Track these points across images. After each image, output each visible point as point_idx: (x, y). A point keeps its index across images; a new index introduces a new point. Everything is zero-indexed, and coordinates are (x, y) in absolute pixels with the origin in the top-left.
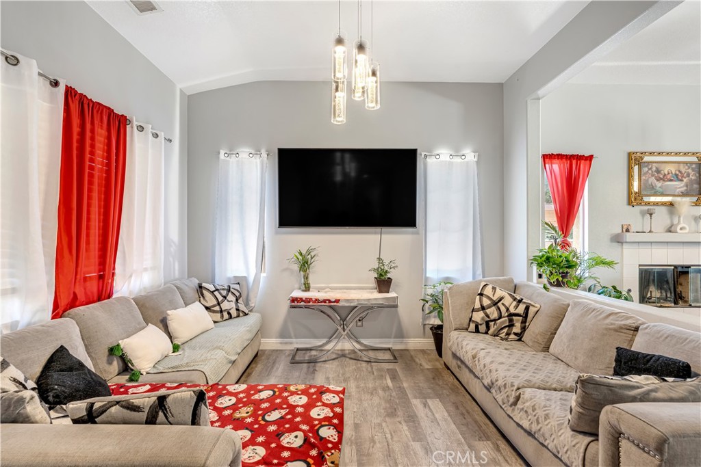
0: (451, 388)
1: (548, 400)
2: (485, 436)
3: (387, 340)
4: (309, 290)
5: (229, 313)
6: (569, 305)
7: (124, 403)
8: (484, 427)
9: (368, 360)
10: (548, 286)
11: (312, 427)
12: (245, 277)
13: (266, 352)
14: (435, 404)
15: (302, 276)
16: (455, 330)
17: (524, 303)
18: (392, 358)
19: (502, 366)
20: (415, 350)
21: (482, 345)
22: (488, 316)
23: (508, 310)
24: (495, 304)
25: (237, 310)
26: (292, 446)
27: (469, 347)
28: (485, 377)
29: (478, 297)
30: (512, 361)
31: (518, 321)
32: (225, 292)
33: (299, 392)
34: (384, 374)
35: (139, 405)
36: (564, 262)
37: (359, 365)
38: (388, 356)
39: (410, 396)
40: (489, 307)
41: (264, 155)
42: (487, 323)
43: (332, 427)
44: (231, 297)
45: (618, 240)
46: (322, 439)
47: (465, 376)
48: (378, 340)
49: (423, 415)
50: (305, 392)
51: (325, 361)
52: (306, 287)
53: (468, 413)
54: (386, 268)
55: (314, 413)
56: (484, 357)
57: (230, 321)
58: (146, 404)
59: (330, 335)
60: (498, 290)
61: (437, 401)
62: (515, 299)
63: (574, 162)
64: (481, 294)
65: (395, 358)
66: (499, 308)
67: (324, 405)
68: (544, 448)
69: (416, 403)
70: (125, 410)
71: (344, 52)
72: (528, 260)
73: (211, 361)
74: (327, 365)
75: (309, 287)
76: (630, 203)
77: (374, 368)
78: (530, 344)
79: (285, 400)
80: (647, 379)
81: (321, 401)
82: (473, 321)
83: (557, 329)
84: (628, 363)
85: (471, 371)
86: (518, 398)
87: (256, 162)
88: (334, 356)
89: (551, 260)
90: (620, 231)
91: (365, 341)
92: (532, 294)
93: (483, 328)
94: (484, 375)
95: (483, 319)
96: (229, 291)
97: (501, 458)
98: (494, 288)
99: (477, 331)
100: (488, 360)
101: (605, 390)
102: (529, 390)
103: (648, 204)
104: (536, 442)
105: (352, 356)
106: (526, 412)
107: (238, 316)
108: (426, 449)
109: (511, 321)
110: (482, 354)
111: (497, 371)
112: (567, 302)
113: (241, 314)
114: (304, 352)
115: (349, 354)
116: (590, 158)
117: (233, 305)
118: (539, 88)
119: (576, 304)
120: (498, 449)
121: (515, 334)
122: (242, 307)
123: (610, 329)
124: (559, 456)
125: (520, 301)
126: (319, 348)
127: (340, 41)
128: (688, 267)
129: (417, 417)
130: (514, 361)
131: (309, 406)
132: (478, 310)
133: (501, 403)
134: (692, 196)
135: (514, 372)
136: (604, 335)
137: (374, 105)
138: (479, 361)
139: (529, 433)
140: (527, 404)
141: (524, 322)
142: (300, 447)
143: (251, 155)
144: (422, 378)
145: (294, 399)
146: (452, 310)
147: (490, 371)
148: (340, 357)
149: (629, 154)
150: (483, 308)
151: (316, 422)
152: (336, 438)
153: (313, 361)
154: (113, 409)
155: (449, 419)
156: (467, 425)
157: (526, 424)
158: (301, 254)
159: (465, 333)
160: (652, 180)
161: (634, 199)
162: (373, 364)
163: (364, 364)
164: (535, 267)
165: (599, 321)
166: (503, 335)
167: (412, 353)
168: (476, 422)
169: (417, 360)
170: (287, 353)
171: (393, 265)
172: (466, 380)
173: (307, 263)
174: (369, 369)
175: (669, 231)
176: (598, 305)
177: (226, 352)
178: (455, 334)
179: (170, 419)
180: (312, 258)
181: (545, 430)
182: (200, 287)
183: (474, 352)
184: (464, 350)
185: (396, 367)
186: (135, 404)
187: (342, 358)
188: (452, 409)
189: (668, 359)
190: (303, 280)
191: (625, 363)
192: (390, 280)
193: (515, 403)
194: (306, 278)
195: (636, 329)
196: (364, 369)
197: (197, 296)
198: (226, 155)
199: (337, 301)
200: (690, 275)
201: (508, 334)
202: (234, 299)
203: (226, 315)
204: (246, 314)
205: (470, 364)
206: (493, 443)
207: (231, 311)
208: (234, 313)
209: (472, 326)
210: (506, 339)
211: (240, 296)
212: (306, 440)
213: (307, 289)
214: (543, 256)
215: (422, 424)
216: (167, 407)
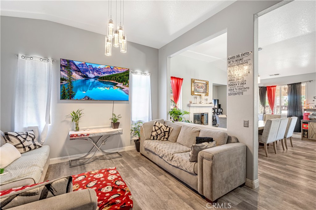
0: (145, 162)
1: (182, 155)
2: (161, 174)
3: (116, 149)
4: (79, 131)
5: (29, 147)
6: (181, 127)
7: (23, 194)
8: (160, 171)
9: (110, 158)
10: (174, 121)
11: (112, 183)
12: (37, 127)
13: (52, 165)
14: (142, 168)
15: (75, 124)
16: (146, 140)
17: (169, 127)
18: (119, 156)
19: (166, 149)
20: (128, 151)
21: (157, 143)
22: (157, 133)
23: (164, 130)
24: (160, 128)
25: (35, 145)
26: (108, 191)
27: (153, 145)
28: (160, 154)
29: (154, 127)
30: (168, 147)
31: (167, 133)
32: (25, 136)
33: (98, 173)
34: (118, 162)
35: (34, 192)
36: (178, 113)
37: (106, 161)
38: (117, 155)
39: (132, 168)
40: (158, 130)
41: (51, 60)
42: (157, 136)
43: (120, 181)
44: (28, 138)
45: (189, 106)
46: (119, 185)
47: (151, 156)
48: (112, 150)
49: (139, 173)
50: (100, 172)
51: (89, 163)
52: (77, 129)
53: (154, 168)
54: (117, 118)
55: (109, 178)
56: (159, 147)
57: (31, 152)
58: (39, 190)
59: (89, 151)
60: (160, 123)
61: (142, 167)
62: (166, 126)
63: (178, 80)
64: (155, 126)
65: (121, 155)
66: (161, 130)
67: (112, 175)
68: (182, 170)
69: (135, 170)
70: (25, 197)
71: (113, 26)
72: (167, 113)
73: (34, 172)
74: (91, 164)
75: (79, 129)
76: (191, 94)
77: (113, 161)
78: (171, 141)
79: (93, 177)
80: (206, 143)
81: (110, 174)
82: (153, 136)
83: (178, 135)
84: (199, 140)
85: (154, 153)
86: (173, 157)
87: (45, 64)
88: (92, 160)
89: (175, 112)
90: (189, 103)
91: (106, 151)
92: (170, 124)
93: (155, 138)
94: (160, 153)
95: (156, 134)
96: (27, 135)
97: (168, 179)
98: (159, 123)
99: (154, 139)
100: (161, 148)
101: (198, 148)
102: (176, 154)
103: (195, 95)
104: (179, 169)
105: (101, 158)
106: (176, 161)
107: (35, 148)
108: (144, 184)
109: (165, 134)
110: (158, 146)
111: (164, 151)
112: (181, 126)
113: (37, 147)
114: (75, 161)
115: (99, 158)
116: (182, 79)
117: (31, 142)
118: (171, 54)
119: (184, 126)
120: (166, 176)
121: (166, 138)
122: (37, 143)
123: (194, 132)
124: (187, 171)
125: (167, 127)
126: (83, 158)
127: (111, 22)
128: (204, 114)
129: (137, 174)
130: (169, 146)
131: (106, 177)
132: (154, 131)
133: (167, 161)
134: (205, 93)
135: (170, 150)
136: (192, 134)
137: (124, 51)
138: (157, 149)
139: (177, 167)
140: (176, 158)
141: (169, 134)
142: (112, 190)
143: (42, 60)
144: (134, 161)
145: (97, 176)
146: (145, 132)
147: (162, 151)
148: (95, 160)
149: (192, 79)
150: (156, 130)
151: (113, 181)
152: (123, 183)
153: (82, 164)
154: (16, 199)
155: (148, 172)
156: (155, 172)
157: (176, 165)
158: (74, 113)
159: (150, 141)
160: (196, 88)
161: (192, 93)
162: (112, 160)
163: (108, 161)
164: (169, 115)
165: (191, 130)
166: (162, 139)
167: (127, 152)
168: (157, 170)
169: (130, 154)
170: (66, 163)
171: (120, 117)
172: (151, 157)
173: (77, 117)
174: (111, 162)
175: (200, 103)
176: (190, 126)
177: (39, 167)
178: (146, 142)
179: (55, 194)
180: (80, 115)
181: (182, 164)
182: (6, 134)
183: (155, 146)
184: (151, 146)
185: (123, 159)
186: (31, 192)
187: (97, 160)
188: (148, 168)
189: (208, 138)
190: (75, 126)
191: (199, 141)
192: (118, 123)
193: (172, 159)
194: (77, 125)
195: (200, 131)
196: (109, 162)
197: (4, 140)
198: (23, 57)
199: (88, 135)
200: (204, 116)
201: (164, 139)
202: (31, 139)
203: (27, 149)
204: (40, 147)
205: (154, 151)
206: (164, 175)
207: (30, 146)
208: (32, 147)
209: (152, 137)
210: (163, 140)
211: (35, 138)
212: (113, 188)
213: (78, 129)
214: (172, 111)
215: (140, 176)
216: (52, 188)
